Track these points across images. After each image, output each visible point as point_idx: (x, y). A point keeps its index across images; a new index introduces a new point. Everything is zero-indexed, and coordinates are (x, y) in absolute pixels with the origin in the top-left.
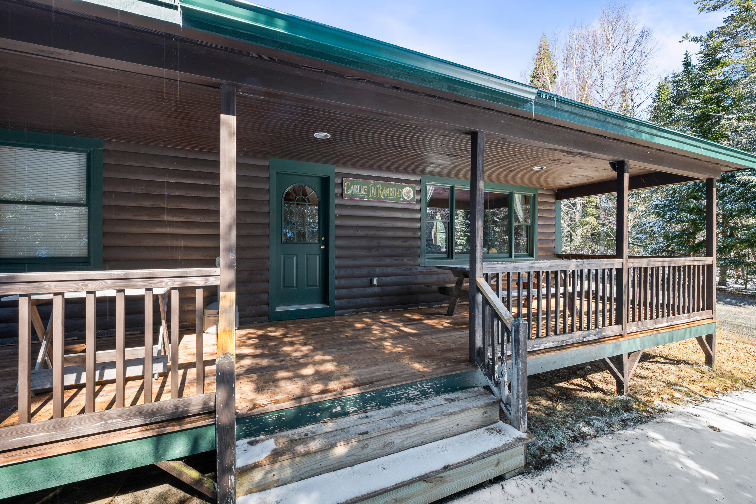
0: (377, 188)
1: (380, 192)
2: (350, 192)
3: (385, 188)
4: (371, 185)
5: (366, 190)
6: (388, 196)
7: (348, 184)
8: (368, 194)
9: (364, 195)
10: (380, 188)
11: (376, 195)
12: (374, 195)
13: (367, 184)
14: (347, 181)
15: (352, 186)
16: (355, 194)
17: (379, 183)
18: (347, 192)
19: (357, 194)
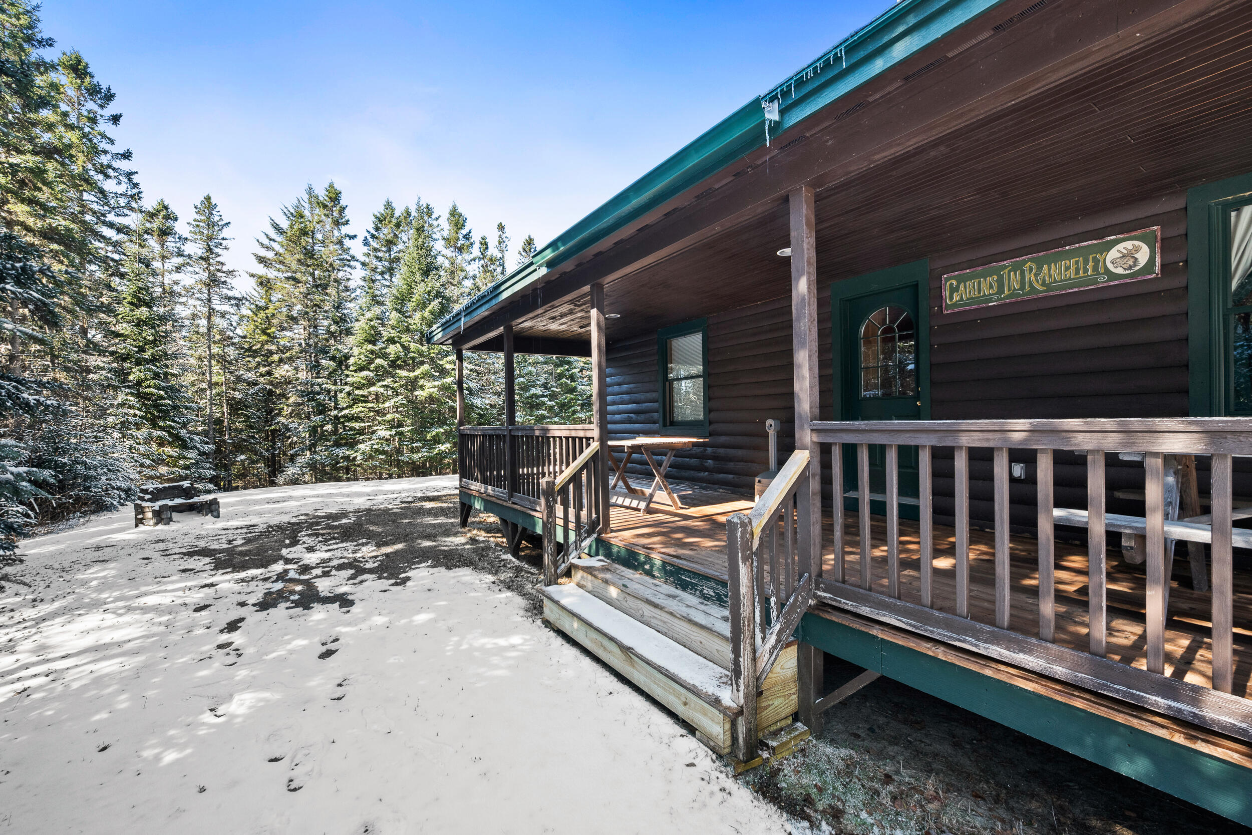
0: (1023, 273)
1: (1033, 278)
2: (956, 297)
3: (1045, 267)
4: (1006, 271)
5: (995, 285)
6: (1055, 281)
7: (951, 284)
8: (1001, 290)
9: (990, 295)
10: (1031, 269)
11: (1022, 287)
12: (1015, 290)
13: (997, 272)
14: (947, 280)
15: (962, 285)
16: (968, 299)
17: (1030, 260)
18: (951, 298)
19: (972, 298)
